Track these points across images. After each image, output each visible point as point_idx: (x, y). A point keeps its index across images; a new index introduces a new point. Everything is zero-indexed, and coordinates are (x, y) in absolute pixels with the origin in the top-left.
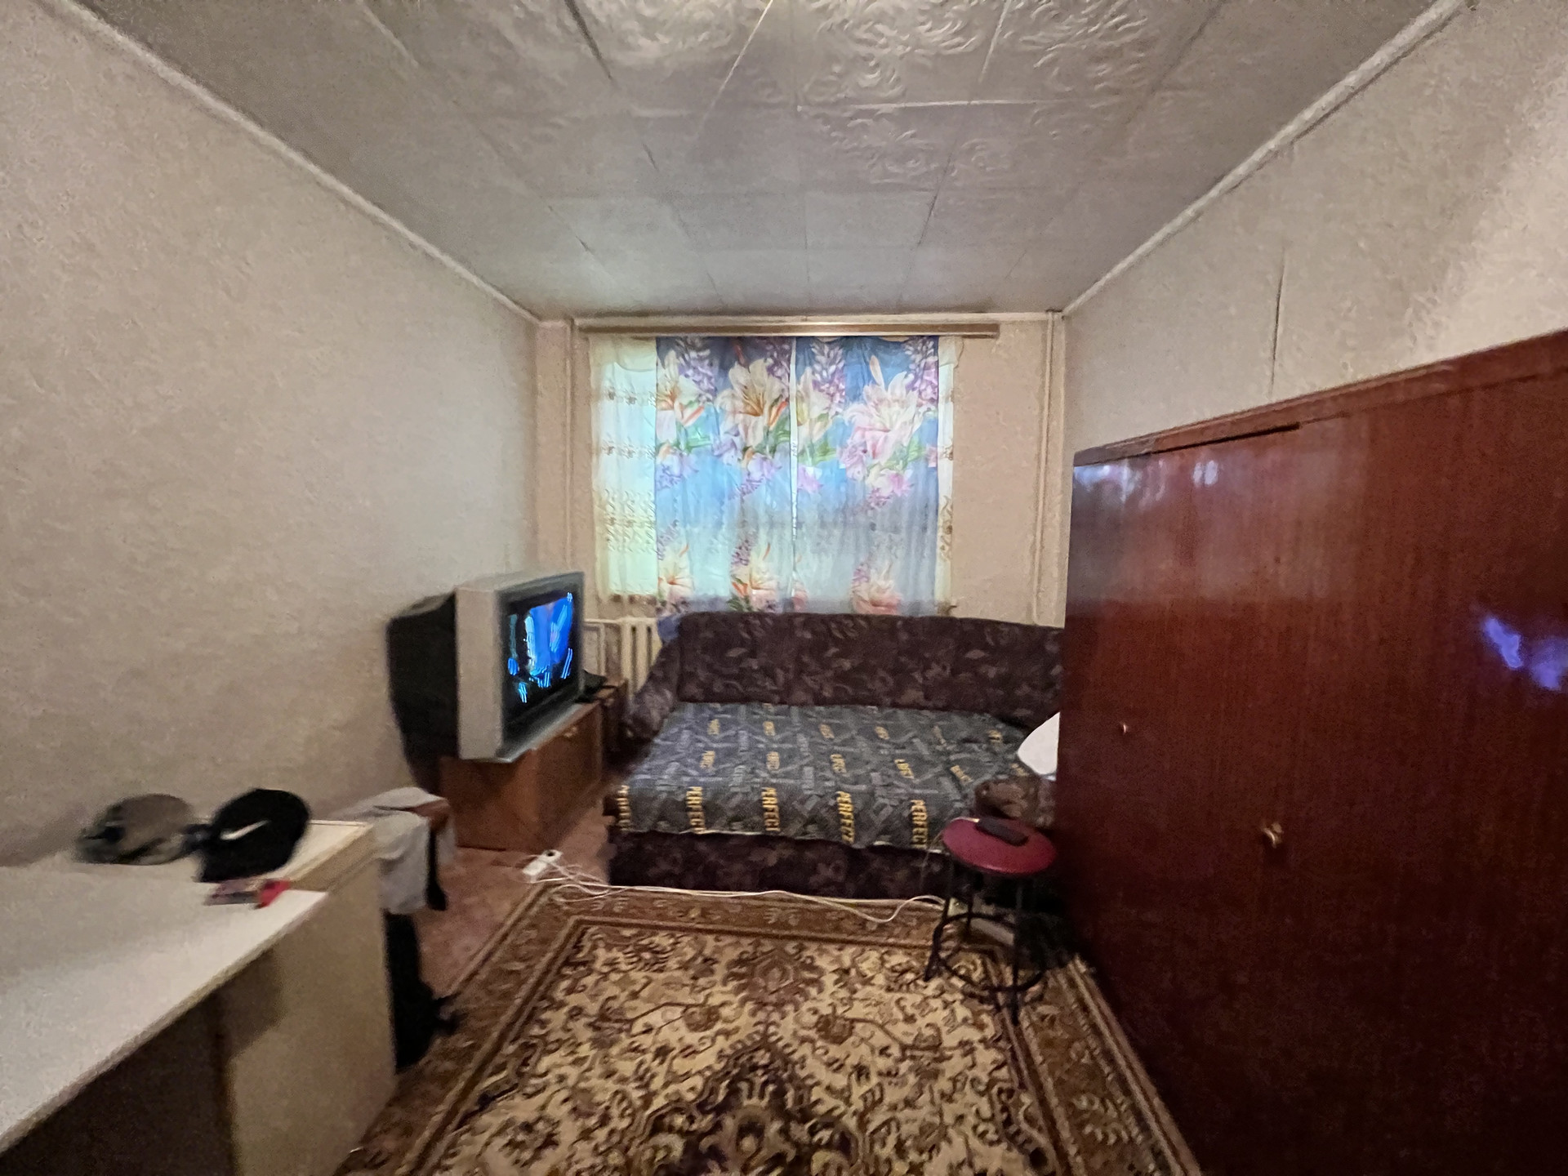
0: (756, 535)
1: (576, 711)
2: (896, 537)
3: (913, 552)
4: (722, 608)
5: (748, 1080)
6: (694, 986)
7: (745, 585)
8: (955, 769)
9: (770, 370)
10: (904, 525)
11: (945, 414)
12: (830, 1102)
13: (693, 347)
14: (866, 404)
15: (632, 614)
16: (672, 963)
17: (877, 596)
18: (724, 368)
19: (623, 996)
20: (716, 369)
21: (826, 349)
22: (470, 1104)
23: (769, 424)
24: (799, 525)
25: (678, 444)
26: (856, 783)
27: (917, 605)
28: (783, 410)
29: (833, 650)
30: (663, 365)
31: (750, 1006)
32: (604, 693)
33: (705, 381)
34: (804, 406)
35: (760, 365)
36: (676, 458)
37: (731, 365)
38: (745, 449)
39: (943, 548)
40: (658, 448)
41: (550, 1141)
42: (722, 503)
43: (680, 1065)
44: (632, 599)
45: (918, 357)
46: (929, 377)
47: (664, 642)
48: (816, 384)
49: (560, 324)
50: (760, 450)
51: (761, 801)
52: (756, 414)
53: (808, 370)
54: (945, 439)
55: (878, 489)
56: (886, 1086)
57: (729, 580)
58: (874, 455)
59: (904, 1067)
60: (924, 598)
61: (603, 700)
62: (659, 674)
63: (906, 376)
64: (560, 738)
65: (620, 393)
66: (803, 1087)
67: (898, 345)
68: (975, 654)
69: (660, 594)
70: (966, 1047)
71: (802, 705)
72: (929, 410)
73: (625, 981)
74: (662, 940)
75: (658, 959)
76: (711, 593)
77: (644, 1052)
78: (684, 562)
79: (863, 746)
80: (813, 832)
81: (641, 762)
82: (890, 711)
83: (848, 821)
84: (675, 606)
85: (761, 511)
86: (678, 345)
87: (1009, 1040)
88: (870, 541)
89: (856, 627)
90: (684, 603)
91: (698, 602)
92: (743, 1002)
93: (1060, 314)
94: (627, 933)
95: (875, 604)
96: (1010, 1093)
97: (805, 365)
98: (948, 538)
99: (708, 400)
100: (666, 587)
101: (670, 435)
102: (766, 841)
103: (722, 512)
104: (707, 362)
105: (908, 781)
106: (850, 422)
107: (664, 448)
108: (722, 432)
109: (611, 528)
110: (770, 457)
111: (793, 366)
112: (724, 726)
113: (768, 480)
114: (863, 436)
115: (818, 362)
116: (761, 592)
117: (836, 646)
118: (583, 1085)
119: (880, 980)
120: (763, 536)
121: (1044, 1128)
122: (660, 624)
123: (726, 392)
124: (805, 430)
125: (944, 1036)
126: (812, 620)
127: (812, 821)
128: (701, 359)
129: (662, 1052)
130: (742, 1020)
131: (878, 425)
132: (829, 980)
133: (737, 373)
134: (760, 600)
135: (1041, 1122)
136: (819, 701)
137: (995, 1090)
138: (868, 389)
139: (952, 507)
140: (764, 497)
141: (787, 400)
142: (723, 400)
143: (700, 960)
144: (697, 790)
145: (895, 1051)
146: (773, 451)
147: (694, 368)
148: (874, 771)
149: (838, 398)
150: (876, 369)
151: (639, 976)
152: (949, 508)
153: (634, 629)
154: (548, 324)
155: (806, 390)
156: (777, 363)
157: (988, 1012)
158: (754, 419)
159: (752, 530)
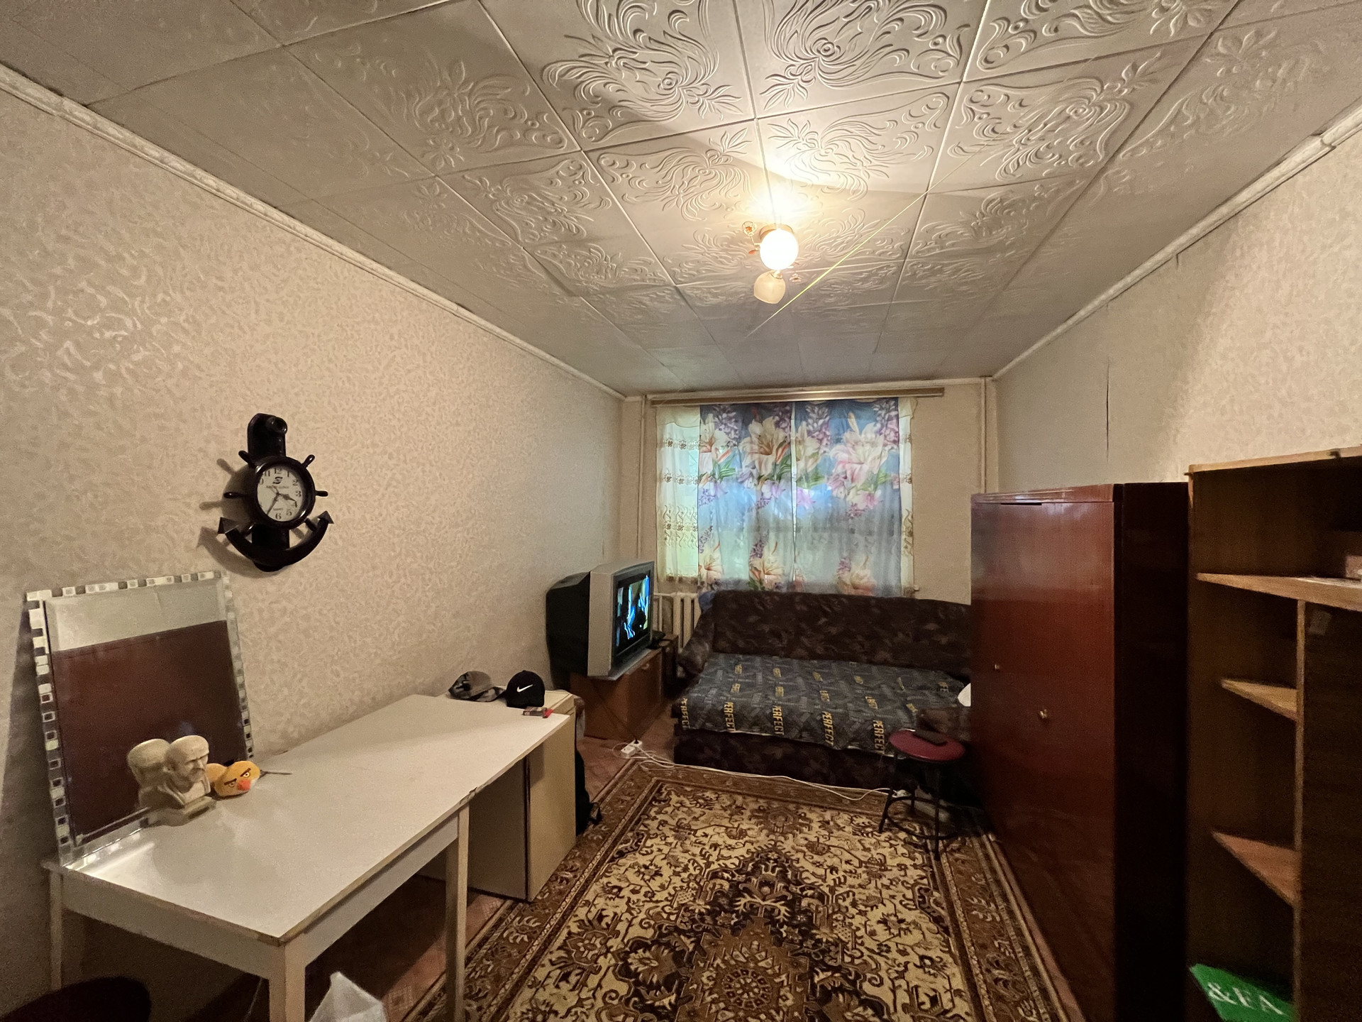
0: (767, 537)
1: (647, 654)
2: (870, 539)
3: (883, 550)
4: (742, 588)
5: (765, 864)
6: (730, 819)
7: (759, 572)
8: (910, 706)
9: (777, 424)
10: (876, 530)
11: (905, 451)
12: (813, 879)
13: (724, 411)
14: (845, 445)
15: (681, 591)
16: (717, 806)
17: (857, 582)
18: (746, 424)
19: (689, 819)
20: (740, 424)
21: (816, 409)
22: (614, 853)
23: (776, 461)
24: (798, 530)
25: (713, 475)
26: (836, 708)
27: (887, 589)
28: (786, 450)
29: (823, 620)
30: (705, 423)
31: (765, 832)
32: (663, 644)
33: (733, 432)
34: (801, 447)
35: (770, 422)
36: (712, 484)
37: (750, 422)
38: (760, 478)
39: (906, 547)
40: (700, 478)
41: (658, 873)
42: (743, 514)
43: (725, 853)
44: (681, 580)
45: (883, 412)
46: (892, 425)
47: (702, 611)
48: (809, 433)
49: (638, 398)
50: (770, 477)
51: (772, 713)
52: (768, 454)
53: (804, 423)
54: (905, 468)
55: (856, 505)
56: (848, 878)
57: (748, 568)
58: (853, 480)
59: (859, 871)
60: (893, 582)
61: (664, 648)
62: (701, 632)
63: (875, 425)
64: (640, 671)
65: (675, 442)
66: (797, 873)
67: (868, 405)
68: (931, 626)
69: (700, 575)
70: (902, 867)
71: (801, 658)
72: (892, 448)
73: (689, 812)
74: (708, 794)
75: (708, 804)
76: (736, 577)
77: (704, 844)
78: (717, 555)
79: (843, 686)
80: (806, 737)
81: (693, 686)
82: (866, 666)
83: (829, 731)
84: (711, 585)
85: (771, 520)
86: (715, 410)
87: (931, 867)
88: (850, 541)
89: (841, 603)
90: (717, 583)
91: (727, 583)
92: (761, 830)
93: (990, 378)
94: (688, 789)
95: (855, 587)
96: (927, 890)
97: (801, 420)
98: (910, 540)
99: (735, 445)
100: (704, 572)
101: (709, 469)
102: (775, 740)
103: (743, 521)
104: (733, 420)
105: (873, 710)
106: (834, 458)
107: (704, 478)
108: (743, 466)
109: (668, 531)
110: (777, 482)
111: (793, 421)
112: (745, 669)
113: (776, 499)
114: (844, 467)
115: (811, 418)
116: (771, 577)
117: (825, 617)
118: (671, 854)
119: (848, 829)
120: (772, 536)
121: (945, 907)
122: (701, 598)
123: (748, 439)
124: (802, 464)
125: (888, 860)
126: (807, 598)
127: (805, 729)
128: (730, 419)
129: (715, 846)
130: (761, 838)
131: (855, 460)
132: (815, 826)
133: (755, 428)
134: (770, 582)
135: (944, 905)
136: (813, 656)
137: (917, 888)
138: (847, 435)
139: (912, 517)
140: (773, 510)
141: (789, 443)
142: (745, 445)
143: (734, 807)
144: (730, 704)
145: (856, 863)
146: (779, 478)
147: (725, 424)
148: (849, 702)
149: (825, 442)
150: (853, 421)
151: (698, 811)
152: (910, 518)
153: (682, 601)
154: (630, 399)
155: (802, 436)
156: (782, 419)
157: (920, 853)
158: (765, 457)
159: (765, 533)
